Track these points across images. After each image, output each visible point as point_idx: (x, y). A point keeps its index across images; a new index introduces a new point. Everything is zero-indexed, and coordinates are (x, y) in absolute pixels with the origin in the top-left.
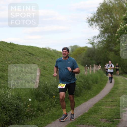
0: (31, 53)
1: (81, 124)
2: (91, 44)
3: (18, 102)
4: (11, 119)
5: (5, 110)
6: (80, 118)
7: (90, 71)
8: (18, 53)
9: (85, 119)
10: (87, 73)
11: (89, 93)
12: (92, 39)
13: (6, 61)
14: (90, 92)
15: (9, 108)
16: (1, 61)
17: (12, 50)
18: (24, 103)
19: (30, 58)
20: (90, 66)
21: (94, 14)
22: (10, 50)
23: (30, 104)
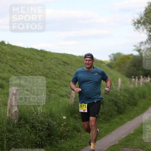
0: (66, 61)
1: (126, 146)
2: (137, 50)
3: (50, 120)
4: (42, 139)
5: (34, 129)
6: (124, 139)
7: (136, 84)
8: (50, 62)
9: (130, 142)
10: (133, 86)
11: (135, 110)
12: (138, 45)
13: (36, 72)
14: (136, 108)
15: (40, 127)
16: (30, 71)
17: (43, 58)
18: (57, 122)
19: (64, 68)
20: (136, 77)
21: (141, 15)
22: (40, 59)
23: (65, 123)
